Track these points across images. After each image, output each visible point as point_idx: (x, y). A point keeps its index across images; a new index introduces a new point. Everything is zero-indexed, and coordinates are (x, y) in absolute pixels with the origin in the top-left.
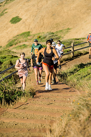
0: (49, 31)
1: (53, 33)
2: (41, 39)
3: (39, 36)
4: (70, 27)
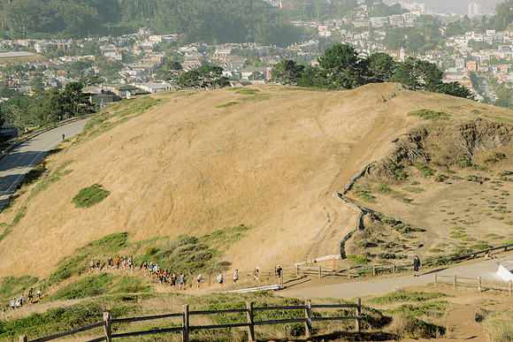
0: (184, 232)
1: (195, 241)
2: (158, 258)
3: (152, 246)
4: (248, 222)
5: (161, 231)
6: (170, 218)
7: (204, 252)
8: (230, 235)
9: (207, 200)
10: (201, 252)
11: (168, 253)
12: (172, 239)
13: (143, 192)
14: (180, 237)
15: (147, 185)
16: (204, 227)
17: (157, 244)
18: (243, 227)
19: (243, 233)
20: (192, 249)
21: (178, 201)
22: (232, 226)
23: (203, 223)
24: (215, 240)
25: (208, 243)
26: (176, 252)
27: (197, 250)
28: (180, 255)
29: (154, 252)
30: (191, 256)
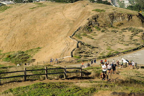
1: (23, 52)
2: (11, 58)
3: (9, 55)
4: (41, 46)
5: (12, 50)
6: (15, 45)
7: (26, 56)
8: (35, 50)
9: (27, 39)
10: (25, 56)
11: (14, 57)
12: (15, 52)
13: (5, 37)
14: (18, 51)
15: (6, 35)
16: (26, 48)
17: (11, 54)
18: (39, 48)
19: (39, 50)
20: (22, 55)
21: (17, 40)
22: (35, 48)
23: (26, 47)
24: (30, 52)
25: (28, 53)
26: (17, 56)
27: (24, 55)
28: (18, 57)
29: (9, 56)
30: (22, 58)
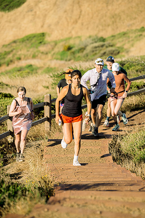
0: (93, 33)
3: (68, 44)
5: (73, 32)
7: (113, 49)
11: (82, 50)
12: (83, 39)
14: (90, 37)
16: (110, 29)
18: (144, 30)
19: (144, 34)
20: (102, 46)
22: (134, 28)
24: (121, 40)
26: (89, 49)
29: (69, 48)
30: (102, 52)
